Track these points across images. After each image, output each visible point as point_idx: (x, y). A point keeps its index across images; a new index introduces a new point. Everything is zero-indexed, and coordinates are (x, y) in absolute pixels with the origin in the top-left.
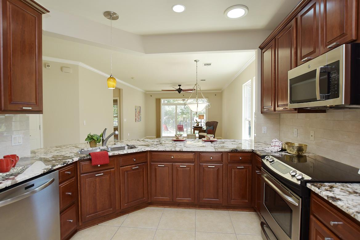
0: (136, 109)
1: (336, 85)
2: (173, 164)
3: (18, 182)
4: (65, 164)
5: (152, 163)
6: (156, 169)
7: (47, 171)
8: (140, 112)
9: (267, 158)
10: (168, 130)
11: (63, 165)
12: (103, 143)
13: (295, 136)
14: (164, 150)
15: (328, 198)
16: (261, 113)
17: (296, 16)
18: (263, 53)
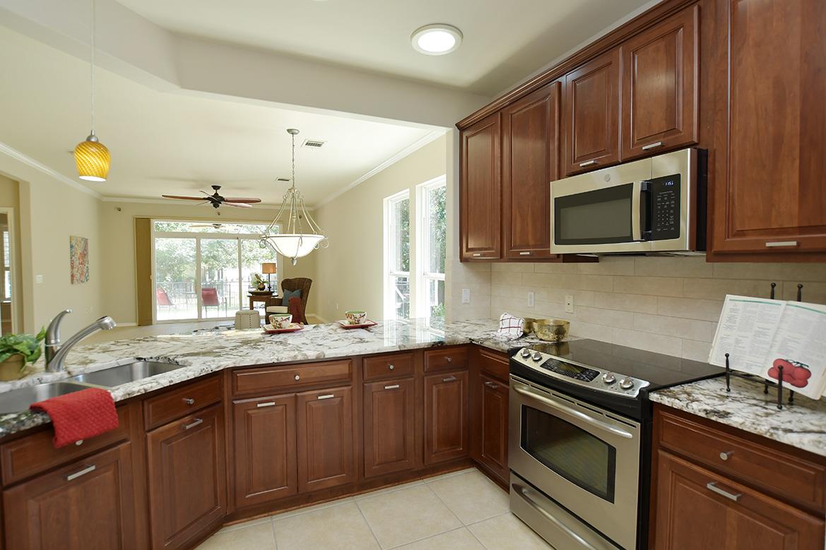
0: (72, 247)
1: (672, 217)
2: (298, 394)
5: (235, 402)
6: (248, 417)
8: (84, 254)
9: (524, 355)
12: (48, 362)
13: (529, 305)
14: (276, 361)
15: (707, 414)
16: (461, 261)
17: (559, 80)
18: (467, 138)
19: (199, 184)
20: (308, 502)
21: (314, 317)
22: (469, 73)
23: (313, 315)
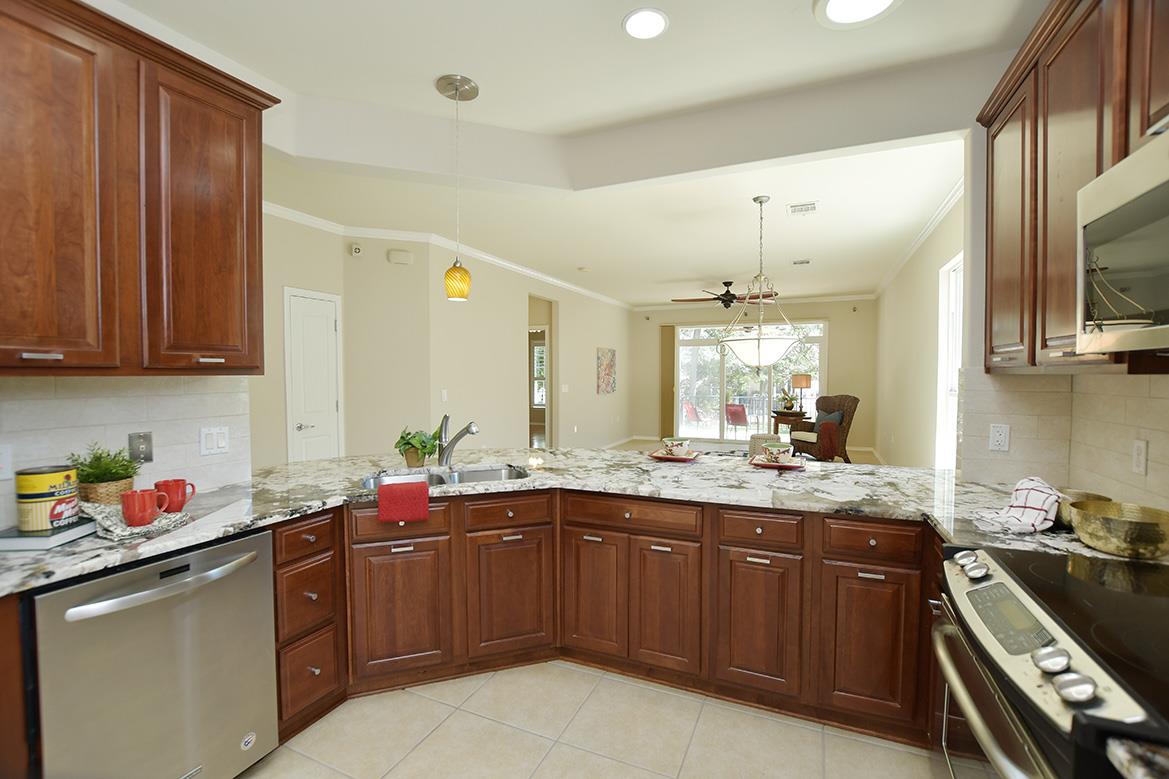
0: (598, 358)
2: (632, 537)
3: (141, 558)
4: (298, 515)
6: (577, 548)
7: (237, 530)
8: (611, 365)
9: (961, 562)
10: (699, 420)
11: (288, 518)
12: (440, 456)
14: (603, 491)
16: (986, 372)
18: (993, 139)
19: (706, 281)
20: (649, 676)
21: (871, 453)
23: (871, 449)
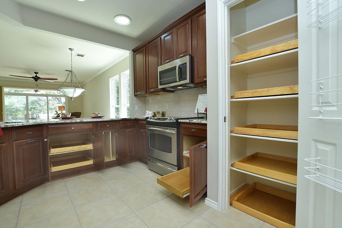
1: (185, 74)
13: (156, 109)
16: (135, 96)
17: (161, 37)
18: (136, 55)
22: (136, 32)
